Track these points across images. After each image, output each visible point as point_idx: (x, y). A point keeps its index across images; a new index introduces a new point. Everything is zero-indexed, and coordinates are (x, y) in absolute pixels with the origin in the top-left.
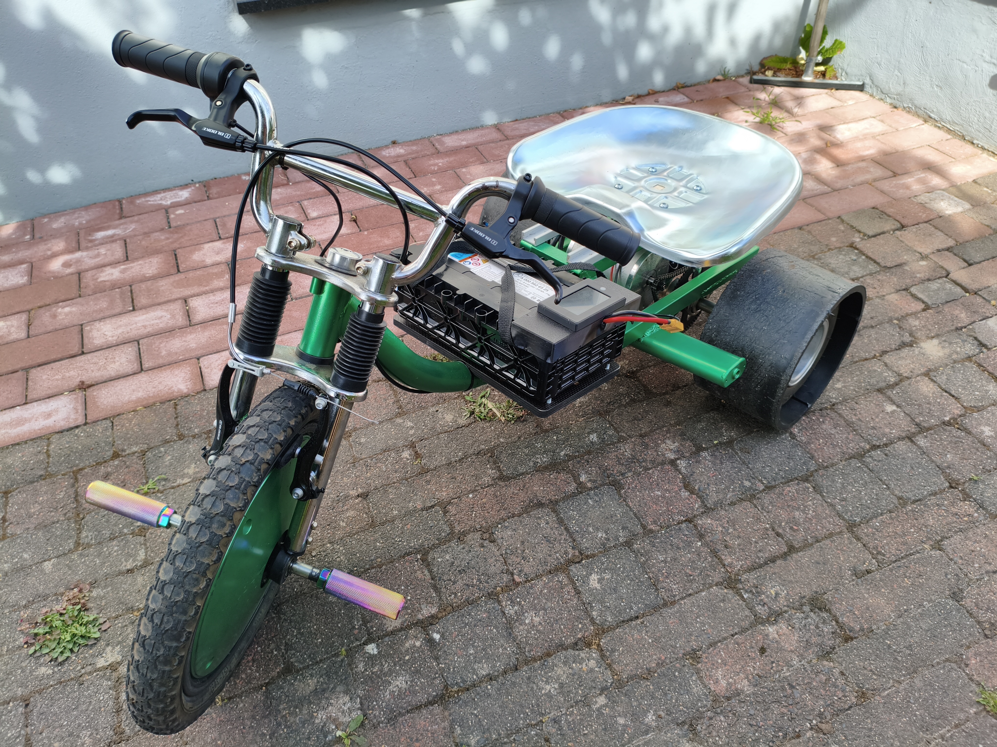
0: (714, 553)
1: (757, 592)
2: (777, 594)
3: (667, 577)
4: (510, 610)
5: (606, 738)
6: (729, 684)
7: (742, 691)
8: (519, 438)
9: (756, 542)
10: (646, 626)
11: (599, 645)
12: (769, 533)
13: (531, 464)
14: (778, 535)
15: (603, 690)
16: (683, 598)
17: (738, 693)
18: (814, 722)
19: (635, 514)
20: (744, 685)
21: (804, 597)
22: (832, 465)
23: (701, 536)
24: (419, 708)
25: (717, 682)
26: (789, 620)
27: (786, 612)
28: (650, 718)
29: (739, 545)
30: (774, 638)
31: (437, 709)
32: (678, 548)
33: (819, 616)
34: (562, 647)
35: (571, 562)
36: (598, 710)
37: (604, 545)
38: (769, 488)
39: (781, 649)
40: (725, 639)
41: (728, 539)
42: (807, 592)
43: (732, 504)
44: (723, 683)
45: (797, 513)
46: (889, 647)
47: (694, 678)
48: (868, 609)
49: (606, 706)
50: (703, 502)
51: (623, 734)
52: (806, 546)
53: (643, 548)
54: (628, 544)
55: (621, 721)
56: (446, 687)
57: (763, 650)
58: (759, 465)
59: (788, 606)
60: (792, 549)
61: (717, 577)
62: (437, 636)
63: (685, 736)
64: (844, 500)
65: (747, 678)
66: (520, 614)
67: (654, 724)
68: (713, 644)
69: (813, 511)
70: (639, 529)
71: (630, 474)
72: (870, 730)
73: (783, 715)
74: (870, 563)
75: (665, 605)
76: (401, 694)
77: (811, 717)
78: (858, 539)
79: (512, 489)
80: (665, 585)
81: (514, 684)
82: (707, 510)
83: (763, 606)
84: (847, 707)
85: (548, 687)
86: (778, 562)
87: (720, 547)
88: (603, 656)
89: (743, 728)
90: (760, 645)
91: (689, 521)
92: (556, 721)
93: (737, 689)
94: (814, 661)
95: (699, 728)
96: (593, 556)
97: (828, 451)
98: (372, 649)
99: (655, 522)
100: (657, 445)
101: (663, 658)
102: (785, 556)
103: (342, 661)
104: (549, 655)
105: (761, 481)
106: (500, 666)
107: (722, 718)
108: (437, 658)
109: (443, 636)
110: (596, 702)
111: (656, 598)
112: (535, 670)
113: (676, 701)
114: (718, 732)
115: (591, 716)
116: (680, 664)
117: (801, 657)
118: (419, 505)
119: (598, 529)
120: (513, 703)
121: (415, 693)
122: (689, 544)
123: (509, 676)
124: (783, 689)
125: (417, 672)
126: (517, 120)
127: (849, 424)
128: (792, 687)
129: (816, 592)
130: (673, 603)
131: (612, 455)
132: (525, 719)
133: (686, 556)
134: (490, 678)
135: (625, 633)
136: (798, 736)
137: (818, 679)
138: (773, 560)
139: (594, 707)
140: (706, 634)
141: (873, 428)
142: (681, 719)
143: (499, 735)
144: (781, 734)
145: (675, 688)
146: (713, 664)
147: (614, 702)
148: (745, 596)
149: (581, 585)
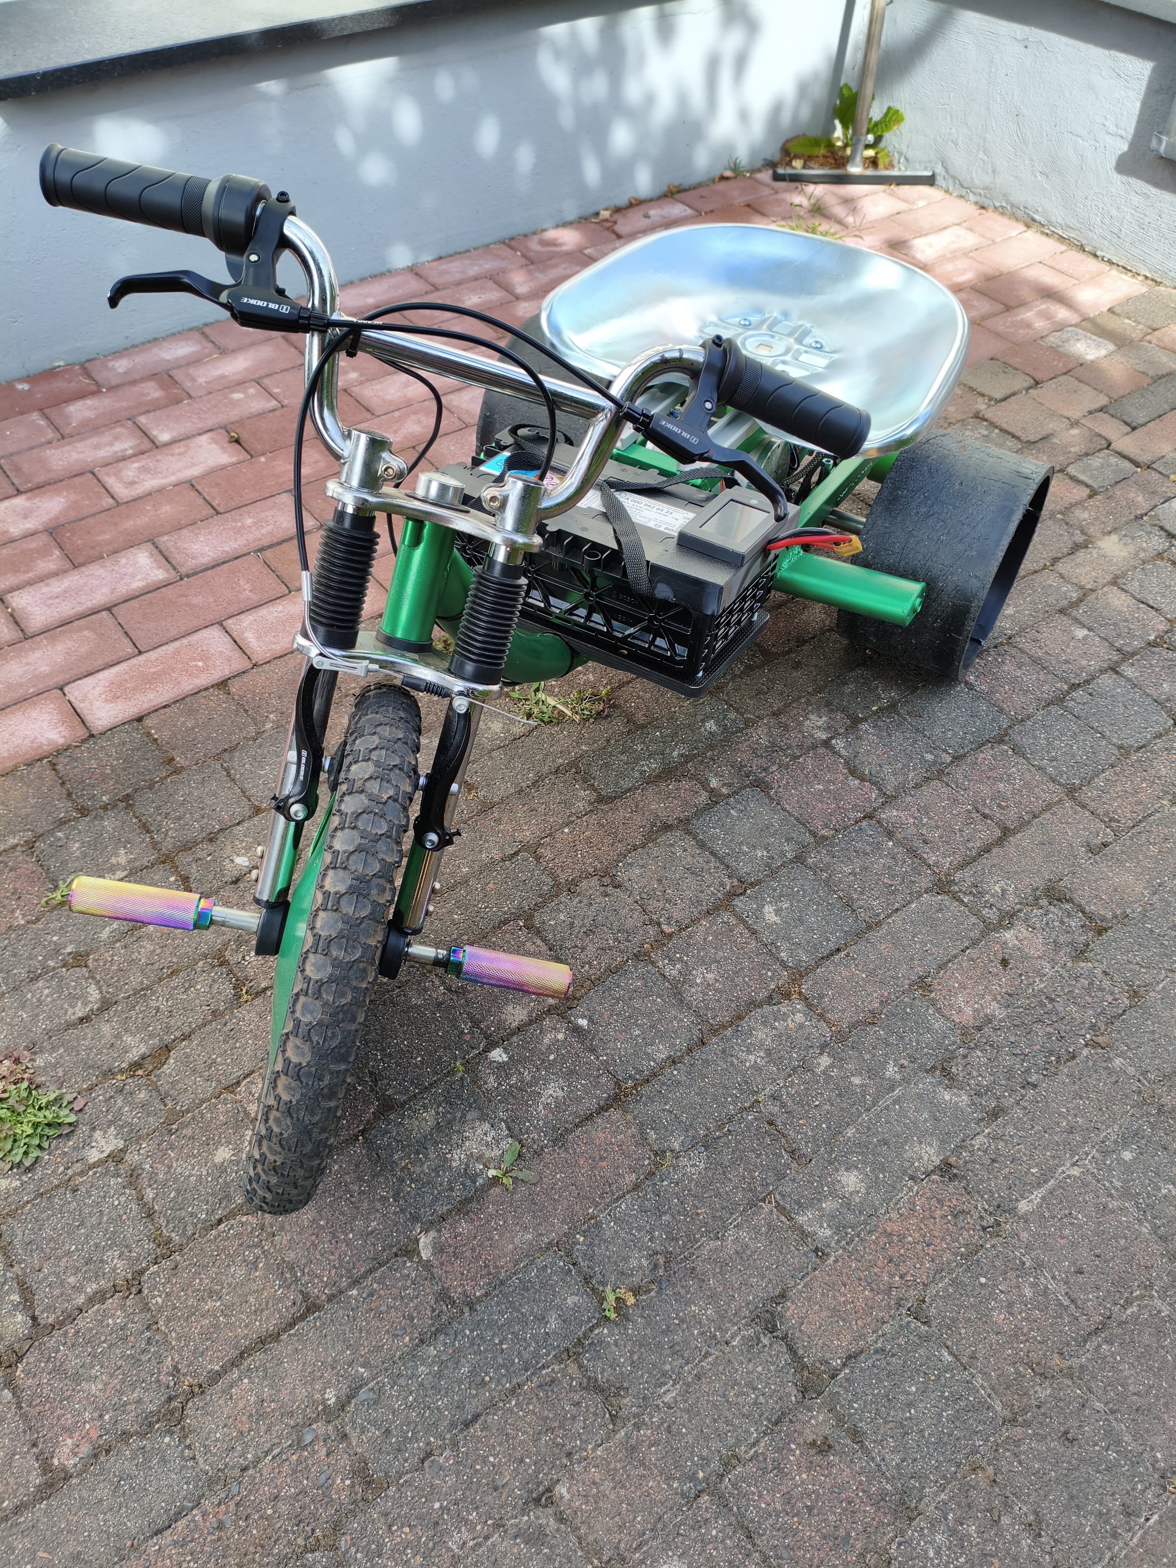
0: (913, 852)
1: (979, 893)
2: (1004, 891)
3: (862, 893)
4: (673, 971)
5: (844, 1105)
6: (975, 1011)
7: (994, 1016)
8: (608, 741)
9: (960, 830)
10: (854, 959)
11: (800, 993)
12: (973, 815)
13: (637, 775)
14: (985, 816)
15: (823, 1047)
16: (888, 916)
17: (989, 1020)
18: (1088, 1036)
19: (797, 819)
20: (995, 1009)
21: (1037, 889)
22: (1029, 717)
23: (890, 835)
24: (589, 1117)
25: (960, 1011)
26: (1026, 920)
27: (1020, 911)
28: (891, 1070)
29: (941, 837)
30: (1014, 945)
31: (614, 1114)
32: (866, 854)
33: (1060, 908)
34: (754, 1004)
35: (732, 895)
36: (824, 1072)
37: (768, 865)
38: (957, 758)
39: (1026, 957)
40: (955, 957)
41: (924, 832)
42: (1039, 882)
43: (917, 786)
44: (969, 1011)
45: (1001, 785)
46: (1151, 931)
47: (931, 1011)
48: (1116, 890)
49: (832, 1066)
50: (880, 790)
51: (864, 1097)
52: (1023, 825)
53: (821, 860)
54: (800, 859)
55: (856, 1080)
56: (618, 1084)
57: (1005, 963)
58: (938, 731)
59: (1021, 904)
60: (1007, 832)
61: (925, 882)
62: (583, 1022)
63: (940, 1083)
64: (1054, 759)
65: (995, 999)
66: (686, 973)
67: (898, 1077)
68: (942, 966)
69: (1021, 780)
70: (808, 838)
71: (774, 768)
72: (1153, 1032)
73: (1049, 1035)
74: (1104, 834)
75: (869, 928)
76: (560, 1106)
77: (1083, 1032)
78: (1084, 807)
79: (621, 813)
80: (861, 903)
81: (706, 1062)
82: (889, 800)
83: (991, 907)
84: (1120, 1011)
85: (752, 1058)
86: (995, 850)
87: (917, 844)
88: (809, 1006)
89: (1007, 1060)
90: (1000, 957)
91: (869, 816)
92: (774, 1097)
93: (986, 1016)
94: (1069, 964)
95: (954, 1070)
96: (758, 882)
97: (1019, 700)
98: (498, 1055)
99: (826, 826)
100: (800, 724)
101: (886, 994)
102: (1000, 842)
103: (462, 1079)
104: (740, 1018)
105: (945, 751)
106: (681, 1043)
107: (979, 1053)
108: (593, 1050)
109: (591, 1020)
110: (819, 1064)
111: (856, 922)
112: (729, 1040)
113: (918, 1044)
114: (978, 1071)
115: (818, 1082)
116: (909, 997)
117: (1053, 962)
118: (496, 854)
119: (754, 847)
120: (713, 1086)
121: (578, 1100)
122: (878, 847)
123: (697, 1054)
124: (1042, 1005)
125: (571, 1073)
126: (440, 258)
127: (1036, 661)
128: (1051, 1000)
129: (1050, 880)
130: (879, 924)
131: (744, 746)
132: (734, 1103)
133: (879, 863)
134: (673, 1061)
135: (830, 972)
136: (1074, 1057)
137: (1079, 985)
138: (987, 849)
139: (818, 1071)
140: (931, 955)
141: (1067, 662)
142: (929, 1065)
143: (708, 1129)
144: (1053, 1058)
145: (911, 1028)
146: (950, 991)
147: (841, 1059)
148: (966, 900)
149: (755, 923)
